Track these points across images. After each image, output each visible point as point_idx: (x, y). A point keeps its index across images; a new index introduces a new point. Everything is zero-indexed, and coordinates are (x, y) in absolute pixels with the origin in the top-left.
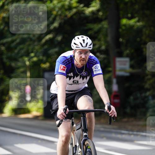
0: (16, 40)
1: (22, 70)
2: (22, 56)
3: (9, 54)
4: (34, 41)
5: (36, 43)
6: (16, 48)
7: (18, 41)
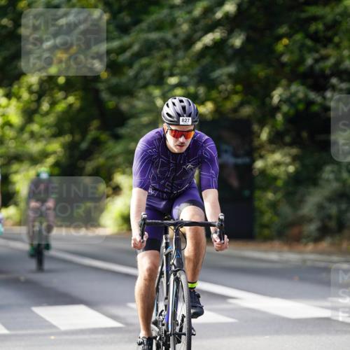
0: (130, 46)
1: (145, 119)
2: (145, 86)
3: (114, 80)
4: (176, 49)
5: (180, 54)
6: (130, 65)
7: (136, 48)
